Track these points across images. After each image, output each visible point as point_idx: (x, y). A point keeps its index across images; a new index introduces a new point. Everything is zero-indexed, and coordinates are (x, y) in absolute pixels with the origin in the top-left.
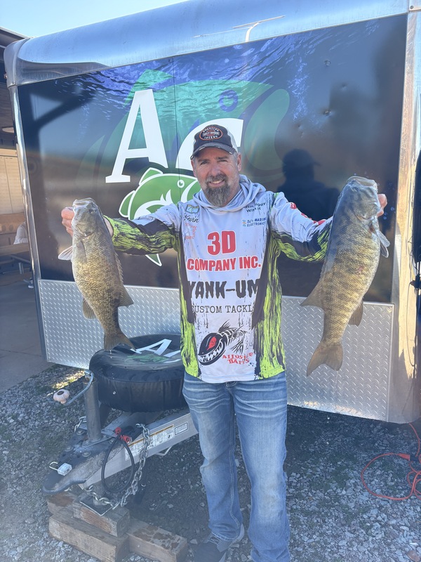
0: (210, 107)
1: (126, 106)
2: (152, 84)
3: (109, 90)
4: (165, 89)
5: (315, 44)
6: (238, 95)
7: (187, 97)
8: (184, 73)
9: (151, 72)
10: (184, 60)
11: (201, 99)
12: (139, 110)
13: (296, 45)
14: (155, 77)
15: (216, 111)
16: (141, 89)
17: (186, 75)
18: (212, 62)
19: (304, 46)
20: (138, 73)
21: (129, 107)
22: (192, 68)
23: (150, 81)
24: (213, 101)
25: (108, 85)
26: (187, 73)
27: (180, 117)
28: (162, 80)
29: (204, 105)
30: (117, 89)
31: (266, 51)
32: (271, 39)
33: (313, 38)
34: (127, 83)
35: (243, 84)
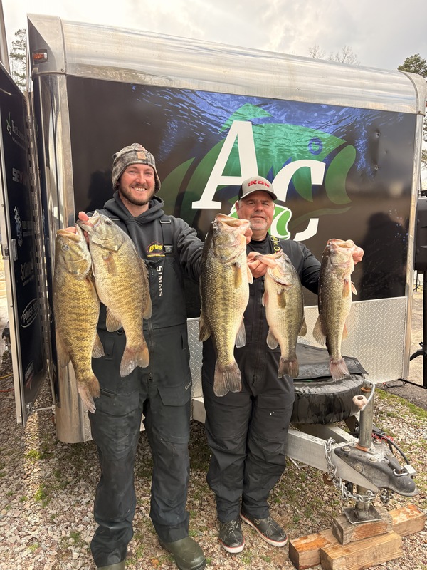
0: (302, 148)
1: (222, 132)
2: (251, 117)
3: (206, 113)
4: (263, 125)
5: (372, 119)
6: (323, 143)
7: (282, 136)
8: (281, 115)
9: (251, 106)
10: (282, 104)
11: (294, 140)
12: (237, 139)
13: (361, 116)
14: (255, 111)
15: (306, 152)
16: (241, 120)
17: (282, 118)
18: (305, 113)
19: (366, 119)
20: (238, 104)
21: (225, 134)
22: (288, 113)
23: (250, 114)
24: (303, 144)
25: (204, 108)
26: (284, 116)
27: (275, 153)
28: (261, 116)
29: (297, 146)
30: (214, 113)
31: (343, 115)
32: (347, 107)
33: (370, 115)
34: (226, 110)
35: (327, 136)
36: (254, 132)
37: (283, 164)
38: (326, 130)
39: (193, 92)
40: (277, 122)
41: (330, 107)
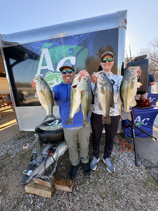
0: (66, 53)
2: (48, 47)
4: (52, 48)
5: (95, 36)
6: (74, 50)
7: (59, 50)
8: (57, 43)
9: (47, 43)
11: (63, 51)
12: (44, 55)
13: (89, 36)
14: (49, 44)
15: (67, 54)
16: (44, 48)
17: (58, 44)
19: (92, 36)
20: (43, 44)
21: (41, 54)
22: (60, 42)
25: (33, 47)
26: (58, 43)
27: (57, 56)
28: (51, 45)
29: (64, 53)
30: (36, 48)
31: (81, 37)
32: (82, 34)
33: (94, 34)
34: (40, 46)
35: (75, 47)
36: (49, 51)
37: (60, 60)
38: (75, 44)
39: (30, 43)
40: (56, 46)
41: (75, 36)
